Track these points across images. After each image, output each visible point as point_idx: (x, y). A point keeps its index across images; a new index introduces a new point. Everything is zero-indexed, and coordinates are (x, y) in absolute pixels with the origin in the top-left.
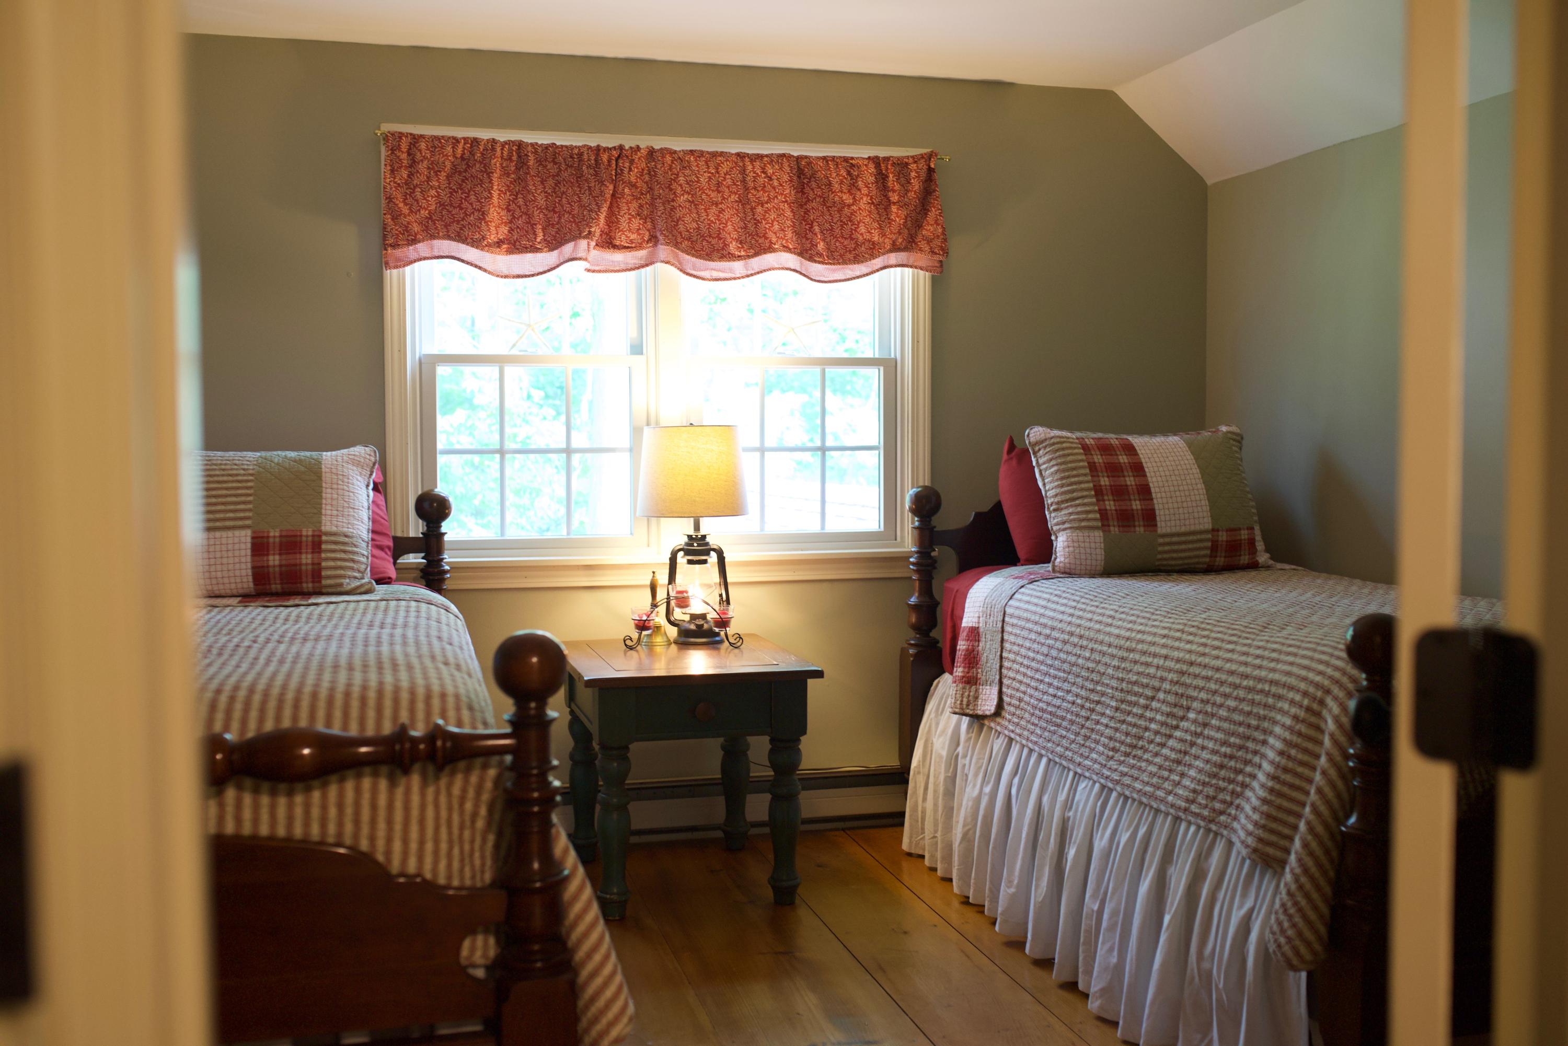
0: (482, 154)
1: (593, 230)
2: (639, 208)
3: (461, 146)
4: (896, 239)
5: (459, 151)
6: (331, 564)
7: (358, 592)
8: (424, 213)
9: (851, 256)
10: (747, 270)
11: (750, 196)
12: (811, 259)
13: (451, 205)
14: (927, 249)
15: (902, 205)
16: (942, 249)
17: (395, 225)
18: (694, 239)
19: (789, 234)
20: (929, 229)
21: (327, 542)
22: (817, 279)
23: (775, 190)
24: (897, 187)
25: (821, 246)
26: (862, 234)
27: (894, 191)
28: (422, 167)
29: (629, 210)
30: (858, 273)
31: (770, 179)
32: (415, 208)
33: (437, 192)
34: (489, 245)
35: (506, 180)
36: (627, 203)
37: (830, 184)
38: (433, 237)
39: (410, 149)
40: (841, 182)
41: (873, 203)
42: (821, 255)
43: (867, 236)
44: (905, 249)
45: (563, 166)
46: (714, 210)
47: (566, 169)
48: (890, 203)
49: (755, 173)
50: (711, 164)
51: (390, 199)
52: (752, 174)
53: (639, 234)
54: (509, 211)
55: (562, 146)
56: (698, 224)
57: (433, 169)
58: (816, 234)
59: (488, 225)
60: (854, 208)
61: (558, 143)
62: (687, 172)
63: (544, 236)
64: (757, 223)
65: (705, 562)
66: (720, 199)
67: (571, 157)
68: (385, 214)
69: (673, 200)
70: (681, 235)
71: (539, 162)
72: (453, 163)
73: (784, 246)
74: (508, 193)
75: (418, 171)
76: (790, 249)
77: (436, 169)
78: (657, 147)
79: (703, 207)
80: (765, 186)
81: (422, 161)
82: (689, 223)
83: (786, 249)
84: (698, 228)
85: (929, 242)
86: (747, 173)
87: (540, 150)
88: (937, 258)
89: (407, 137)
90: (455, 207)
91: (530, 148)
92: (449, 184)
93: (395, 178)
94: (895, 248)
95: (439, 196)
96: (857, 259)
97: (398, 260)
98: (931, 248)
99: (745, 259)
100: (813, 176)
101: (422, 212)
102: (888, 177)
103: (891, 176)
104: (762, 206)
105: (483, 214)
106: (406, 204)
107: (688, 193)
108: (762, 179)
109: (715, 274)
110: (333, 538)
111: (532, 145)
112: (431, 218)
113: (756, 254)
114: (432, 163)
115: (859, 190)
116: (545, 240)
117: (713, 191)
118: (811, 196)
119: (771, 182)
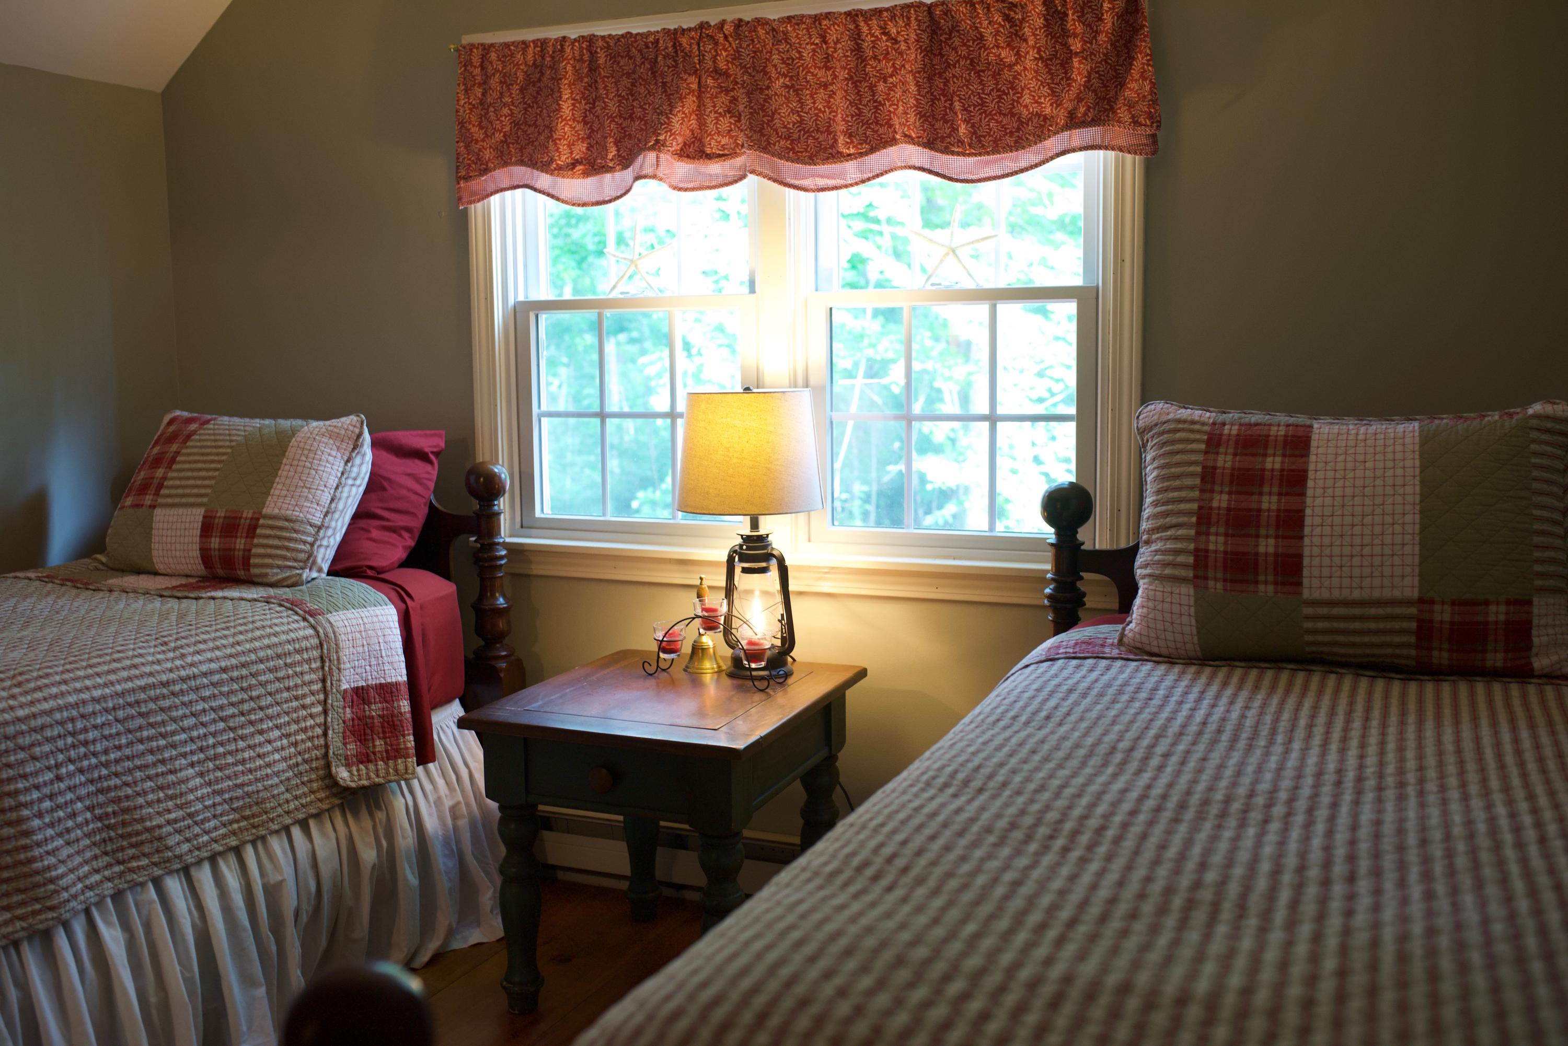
0: (553, 57)
1: (662, 138)
2: (731, 102)
3: (530, 50)
4: (1075, 109)
5: (530, 57)
6: (261, 551)
7: (285, 584)
8: (499, 136)
9: (1009, 140)
10: (862, 172)
11: (868, 69)
12: (947, 151)
13: (526, 123)
14: (1127, 118)
15: (1087, 55)
16: (1150, 116)
17: (468, 154)
18: (796, 136)
19: (912, 117)
20: (1135, 87)
21: (263, 526)
22: (962, 177)
23: (902, 56)
24: (1080, 29)
25: (963, 129)
26: (1026, 106)
27: (1075, 36)
28: (494, 82)
29: (714, 106)
30: (1023, 164)
31: (895, 41)
32: (490, 132)
33: (511, 110)
34: (559, 168)
35: (580, 86)
36: (711, 99)
37: (981, 38)
38: (506, 164)
39: (482, 62)
40: (997, 33)
41: (1041, 58)
42: (961, 142)
43: (1034, 108)
44: (1095, 122)
45: (638, 60)
46: (822, 94)
47: (643, 63)
48: (1071, 54)
49: (872, 35)
50: (814, 32)
51: (462, 124)
52: (869, 38)
53: (731, 137)
54: (586, 123)
55: (637, 34)
56: (799, 116)
57: (505, 82)
58: (956, 113)
59: (556, 144)
60: (1018, 68)
61: (634, 31)
62: (782, 47)
63: (618, 150)
64: (877, 106)
65: (764, 570)
66: (830, 78)
67: (647, 47)
68: (458, 142)
69: (768, 88)
70: (777, 134)
71: (613, 57)
72: (526, 72)
73: (906, 136)
74: (583, 102)
75: (490, 88)
76: (912, 139)
77: (509, 82)
78: (747, 18)
79: (808, 92)
80: (888, 53)
81: (494, 74)
82: (786, 116)
83: (909, 139)
84: (802, 121)
85: (1130, 106)
86: (863, 37)
87: (612, 43)
88: (1141, 130)
89: (477, 48)
90: (529, 126)
91: (600, 43)
92: (524, 98)
93: (469, 99)
94: (1073, 122)
95: (512, 114)
96: (1019, 144)
97: (473, 193)
98: (1133, 117)
99: (856, 158)
100: (954, 28)
101: (497, 135)
102: (1067, 15)
103: (1070, 12)
104: (885, 82)
105: (551, 131)
106: (481, 128)
107: (785, 75)
108: (884, 43)
109: (822, 182)
110: (270, 522)
111: (603, 37)
112: (506, 141)
113: (873, 150)
114: (505, 75)
115: (1026, 40)
116: (619, 156)
117: (820, 68)
118: (952, 57)
119: (896, 47)
